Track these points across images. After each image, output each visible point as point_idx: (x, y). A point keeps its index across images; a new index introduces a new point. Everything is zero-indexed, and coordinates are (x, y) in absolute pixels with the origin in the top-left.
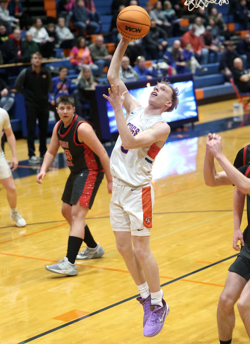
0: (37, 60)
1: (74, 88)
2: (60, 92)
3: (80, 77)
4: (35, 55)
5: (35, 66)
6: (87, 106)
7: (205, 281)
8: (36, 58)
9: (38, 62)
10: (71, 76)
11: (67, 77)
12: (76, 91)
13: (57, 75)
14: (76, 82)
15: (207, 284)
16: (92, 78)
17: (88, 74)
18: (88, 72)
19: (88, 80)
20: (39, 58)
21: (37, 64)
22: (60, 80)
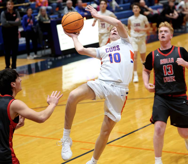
0: (11, 5)
1: (37, 22)
2: (29, 24)
3: (39, 15)
4: (9, 3)
5: (9, 10)
6: (46, 33)
7: (123, 145)
8: (9, 4)
9: (11, 7)
10: (34, 14)
11: (32, 15)
12: (37, 24)
13: (26, 13)
14: (37, 18)
15: (125, 147)
16: (46, 15)
17: (44, 13)
18: (44, 11)
19: (44, 16)
20: (12, 4)
21: (11, 8)
22: (28, 17)
